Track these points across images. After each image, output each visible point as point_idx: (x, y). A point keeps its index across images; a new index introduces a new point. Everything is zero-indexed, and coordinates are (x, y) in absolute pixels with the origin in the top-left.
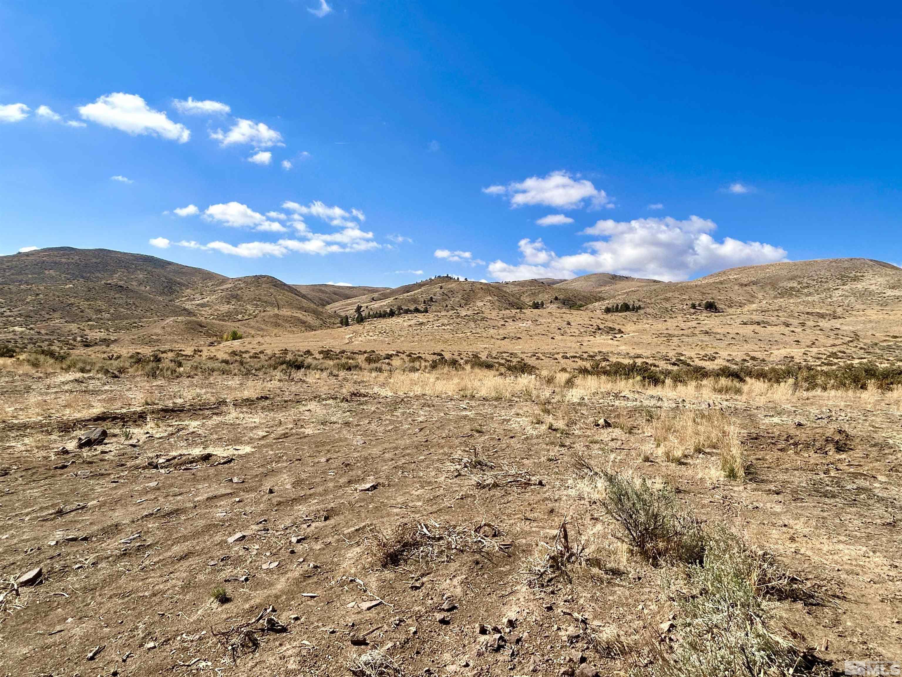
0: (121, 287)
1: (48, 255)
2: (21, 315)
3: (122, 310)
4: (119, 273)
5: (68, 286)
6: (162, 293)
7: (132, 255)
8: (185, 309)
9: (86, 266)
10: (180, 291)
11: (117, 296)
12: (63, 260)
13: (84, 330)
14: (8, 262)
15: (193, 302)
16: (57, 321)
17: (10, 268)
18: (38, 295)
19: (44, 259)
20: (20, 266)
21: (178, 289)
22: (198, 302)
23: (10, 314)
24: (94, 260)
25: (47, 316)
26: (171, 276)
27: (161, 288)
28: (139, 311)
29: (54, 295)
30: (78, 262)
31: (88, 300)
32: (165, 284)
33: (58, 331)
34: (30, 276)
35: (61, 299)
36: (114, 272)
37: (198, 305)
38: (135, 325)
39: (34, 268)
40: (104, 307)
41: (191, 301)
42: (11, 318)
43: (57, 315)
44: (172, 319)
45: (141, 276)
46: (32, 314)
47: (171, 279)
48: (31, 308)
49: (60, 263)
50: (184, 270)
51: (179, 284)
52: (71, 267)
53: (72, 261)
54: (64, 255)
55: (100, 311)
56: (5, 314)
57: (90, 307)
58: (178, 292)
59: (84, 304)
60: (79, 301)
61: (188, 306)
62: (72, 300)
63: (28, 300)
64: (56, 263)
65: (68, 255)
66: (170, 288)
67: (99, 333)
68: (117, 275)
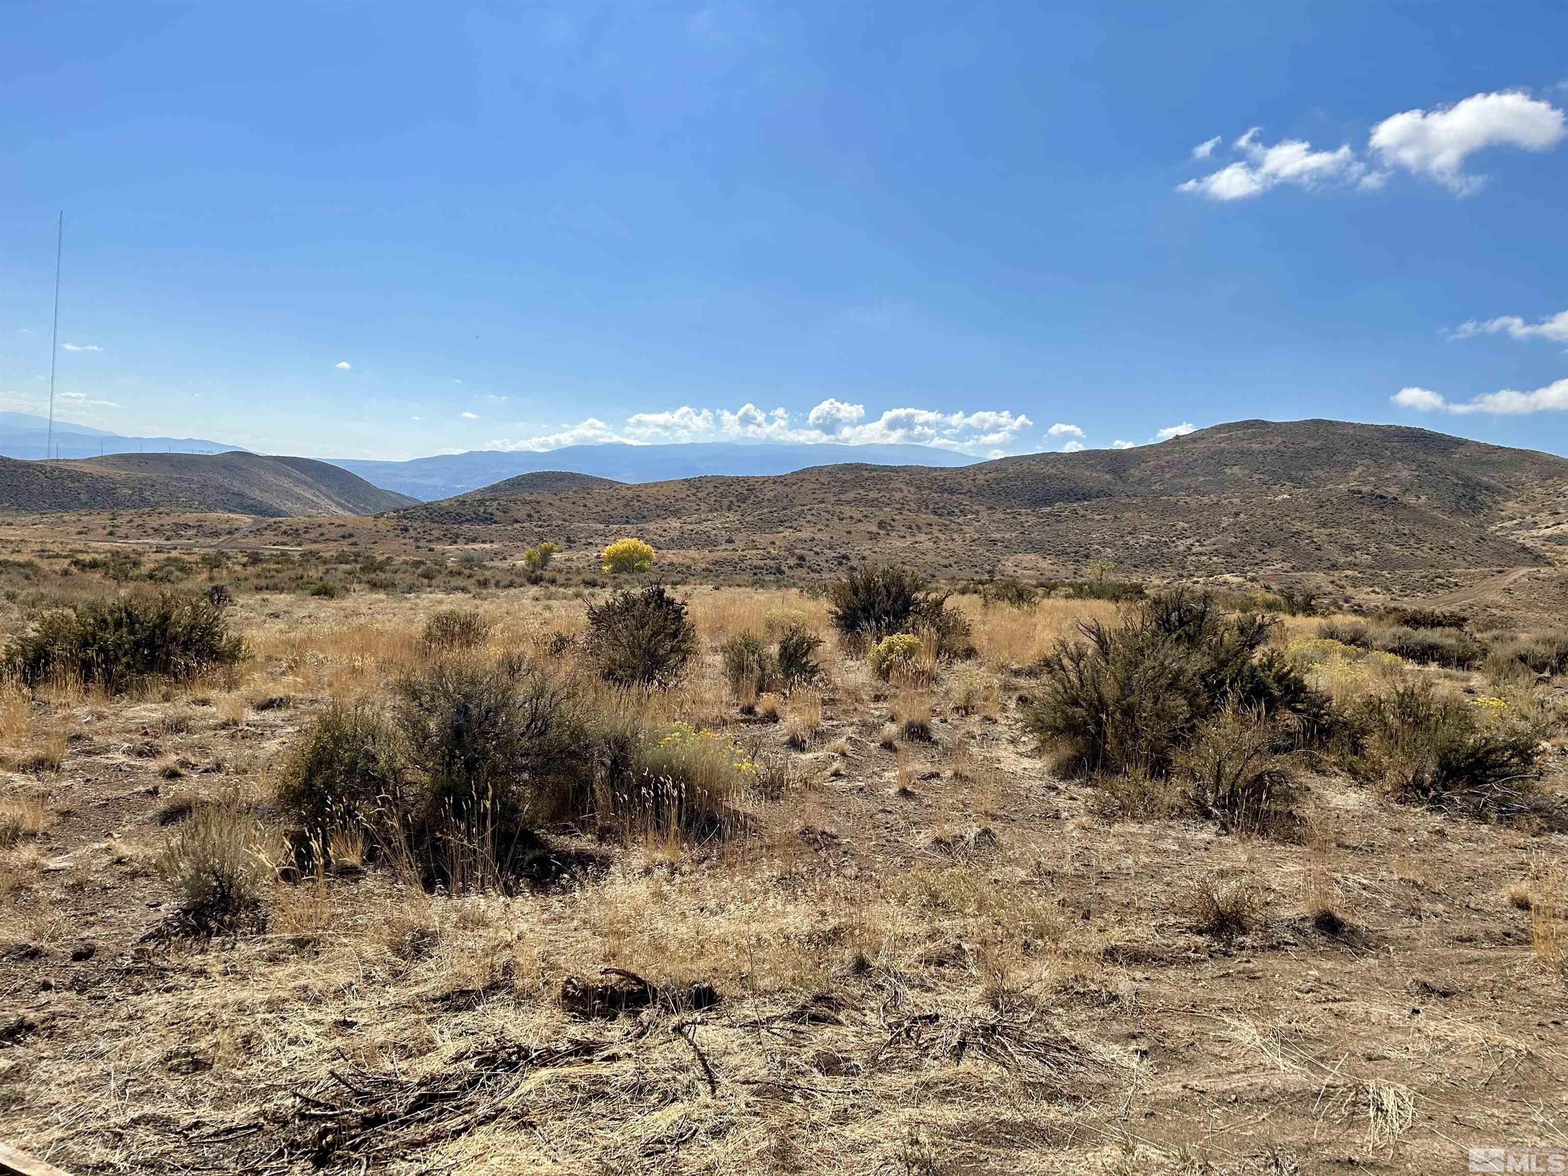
0: (1381, 497)
1: (1227, 439)
2: (1217, 553)
3: (1393, 547)
4: (1360, 469)
5: (1279, 498)
6: (1456, 511)
7: (1377, 428)
8: (1524, 549)
9: (1297, 455)
10: (1494, 506)
11: (1375, 516)
12: (1255, 446)
13: (1342, 587)
14: (1168, 453)
15: (1534, 533)
16: (1278, 566)
17: (1171, 465)
18: (1237, 514)
19: (1223, 445)
20: (1185, 461)
21: (1488, 501)
22: (1548, 532)
23: (1200, 549)
24: (1310, 444)
25: (1260, 556)
26: (1467, 471)
27: (1453, 499)
28: (1425, 549)
29: (1264, 515)
30: (1282, 448)
31: (1324, 525)
32: (1460, 491)
33: (1299, 586)
34: (1201, 479)
35: (1279, 523)
36: (1349, 466)
37: (1549, 539)
38: (1439, 580)
39: (1208, 464)
40: (1356, 541)
41: (1528, 529)
42: (1204, 558)
43: (1276, 553)
44: (1524, 571)
45: (1405, 473)
46: (1235, 551)
47: (1470, 479)
48: (1233, 540)
49: (1251, 453)
50: (1494, 457)
51: (1487, 489)
52: (1269, 459)
53: (1271, 447)
54: (1254, 436)
55: (1349, 549)
56: (1194, 550)
57: (1333, 541)
58: (1490, 508)
59: (1320, 535)
60: (1310, 528)
61: (1524, 537)
62: (1298, 526)
63: (1224, 525)
64: (1242, 452)
65: (1262, 436)
66: (1472, 498)
67: (1373, 596)
68: (1356, 473)
